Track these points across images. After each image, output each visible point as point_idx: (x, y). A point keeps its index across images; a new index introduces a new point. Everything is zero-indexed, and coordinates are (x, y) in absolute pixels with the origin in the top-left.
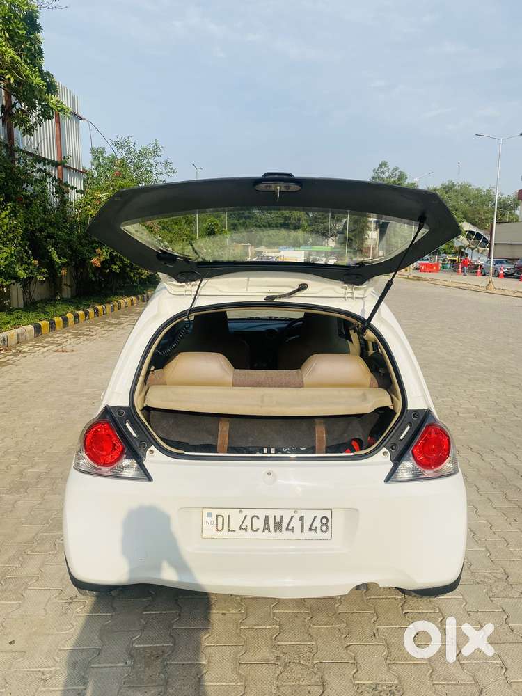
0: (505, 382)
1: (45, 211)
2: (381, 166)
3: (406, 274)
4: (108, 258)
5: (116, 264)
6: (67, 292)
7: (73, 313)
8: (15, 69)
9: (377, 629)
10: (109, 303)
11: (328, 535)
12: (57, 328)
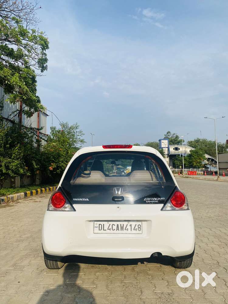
0: (223, 208)
1: (31, 149)
2: (168, 133)
3: (182, 176)
4: (56, 167)
5: (59, 170)
6: (38, 182)
7: (40, 189)
8: (27, 94)
9: (164, 278)
10: (55, 186)
11: (141, 232)
12: (34, 195)
